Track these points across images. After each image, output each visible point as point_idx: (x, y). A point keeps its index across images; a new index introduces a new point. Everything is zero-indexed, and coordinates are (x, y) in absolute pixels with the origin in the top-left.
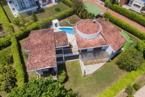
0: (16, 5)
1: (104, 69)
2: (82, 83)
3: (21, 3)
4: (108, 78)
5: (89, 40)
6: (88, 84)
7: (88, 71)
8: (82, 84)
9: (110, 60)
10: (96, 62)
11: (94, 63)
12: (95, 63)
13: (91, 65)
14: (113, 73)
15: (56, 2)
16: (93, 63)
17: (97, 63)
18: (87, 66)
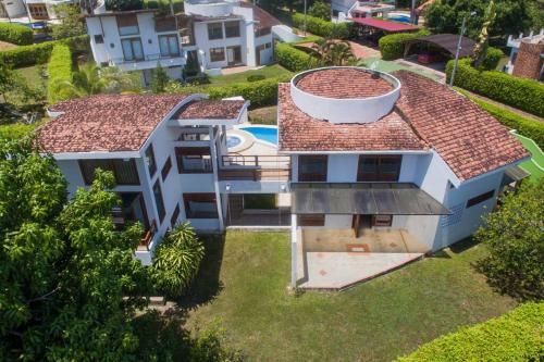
0: (112, 45)
1: (406, 280)
2: (278, 319)
3: (132, 40)
4: (426, 322)
5: (338, 128)
6: (308, 327)
7: (323, 273)
8: (276, 324)
9: (447, 250)
10: (370, 246)
11: (361, 249)
12: (367, 250)
13: (346, 254)
14: (457, 306)
15: (258, 63)
16: (354, 249)
17: (375, 251)
18: (320, 256)
